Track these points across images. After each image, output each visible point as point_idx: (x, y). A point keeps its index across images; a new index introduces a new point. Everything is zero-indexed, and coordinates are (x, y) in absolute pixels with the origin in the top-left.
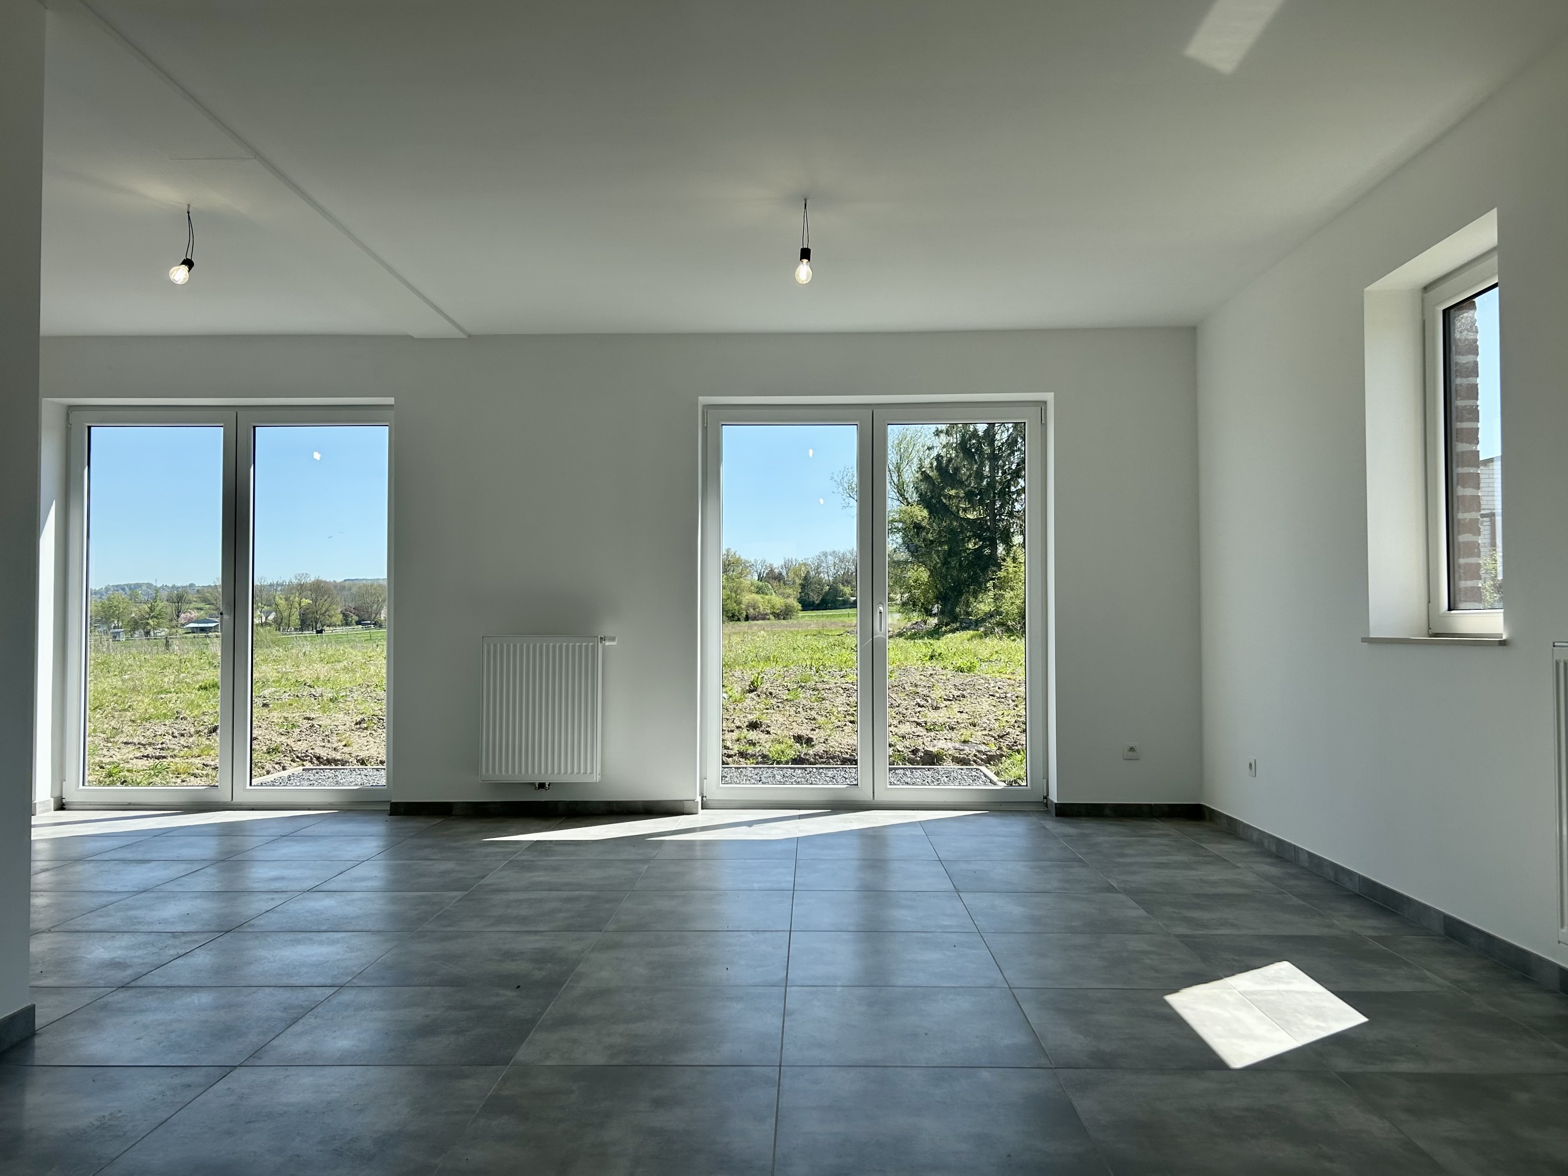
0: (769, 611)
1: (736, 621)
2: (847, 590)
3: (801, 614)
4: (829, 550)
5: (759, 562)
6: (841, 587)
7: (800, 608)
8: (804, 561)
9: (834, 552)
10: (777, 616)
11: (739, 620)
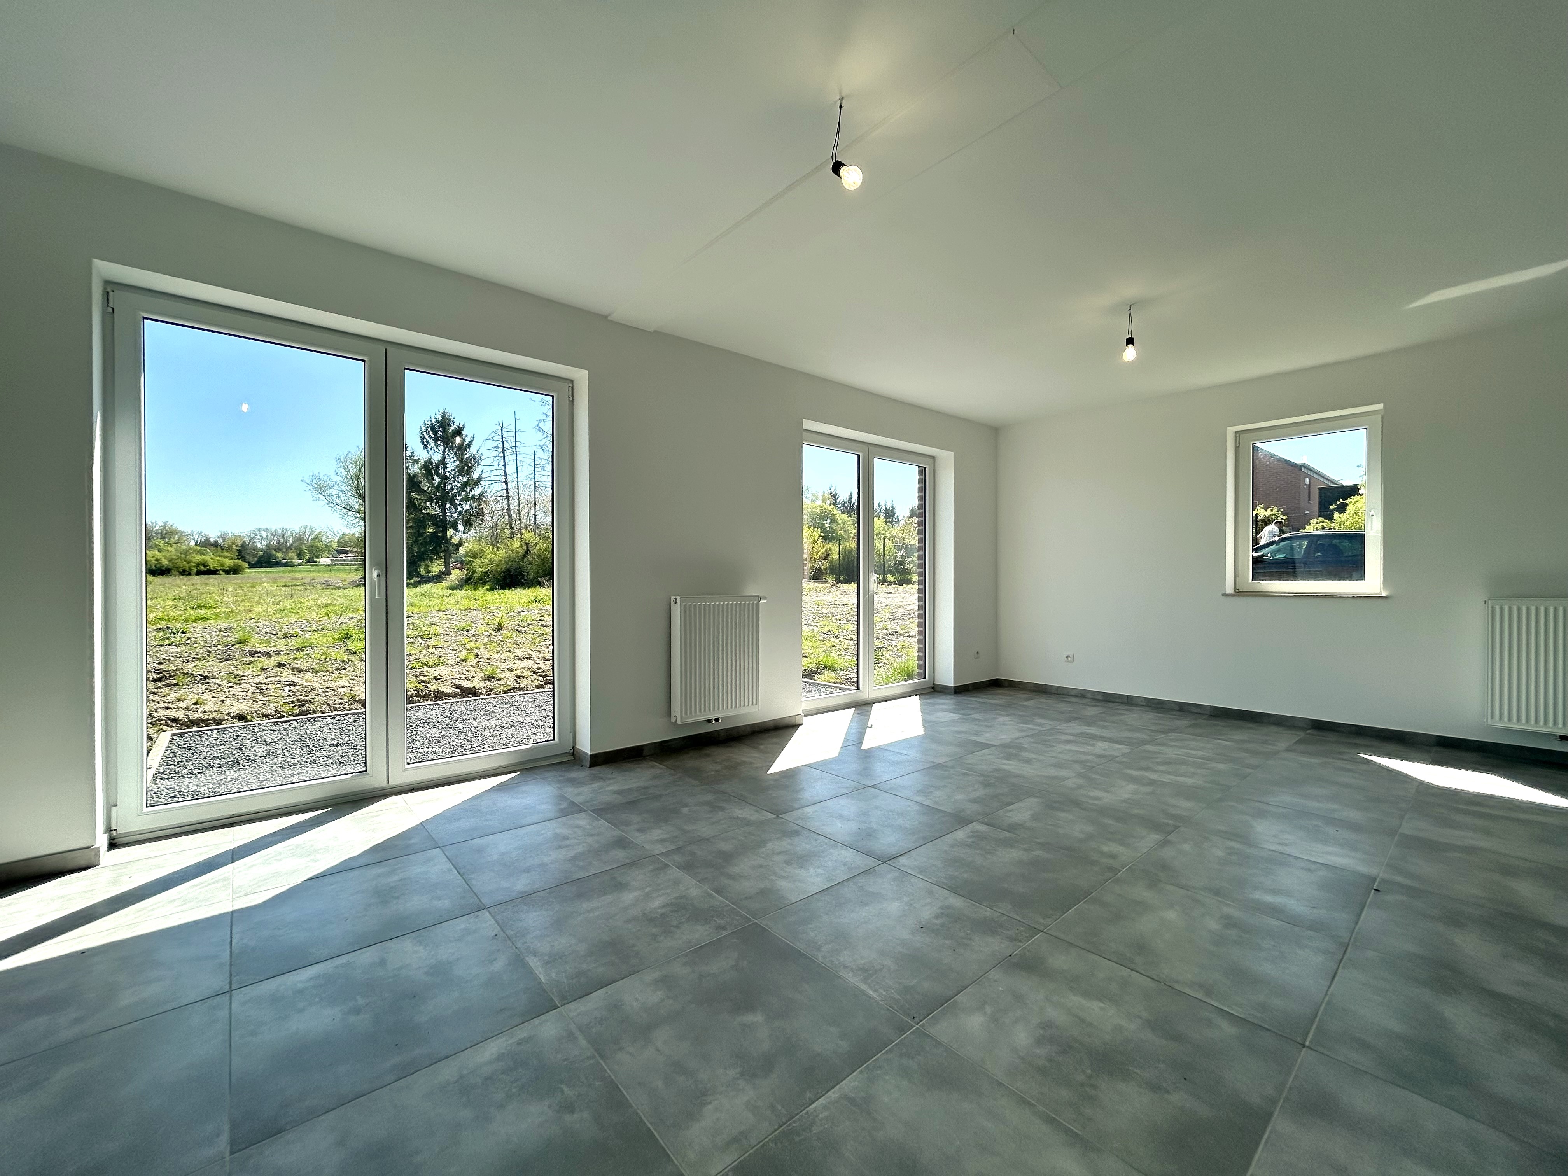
0: (219, 569)
1: (187, 575)
2: (279, 555)
3: (247, 570)
4: (263, 527)
5: (195, 533)
6: (275, 553)
7: (247, 566)
8: (240, 534)
9: (267, 529)
10: (227, 572)
11: (190, 574)
